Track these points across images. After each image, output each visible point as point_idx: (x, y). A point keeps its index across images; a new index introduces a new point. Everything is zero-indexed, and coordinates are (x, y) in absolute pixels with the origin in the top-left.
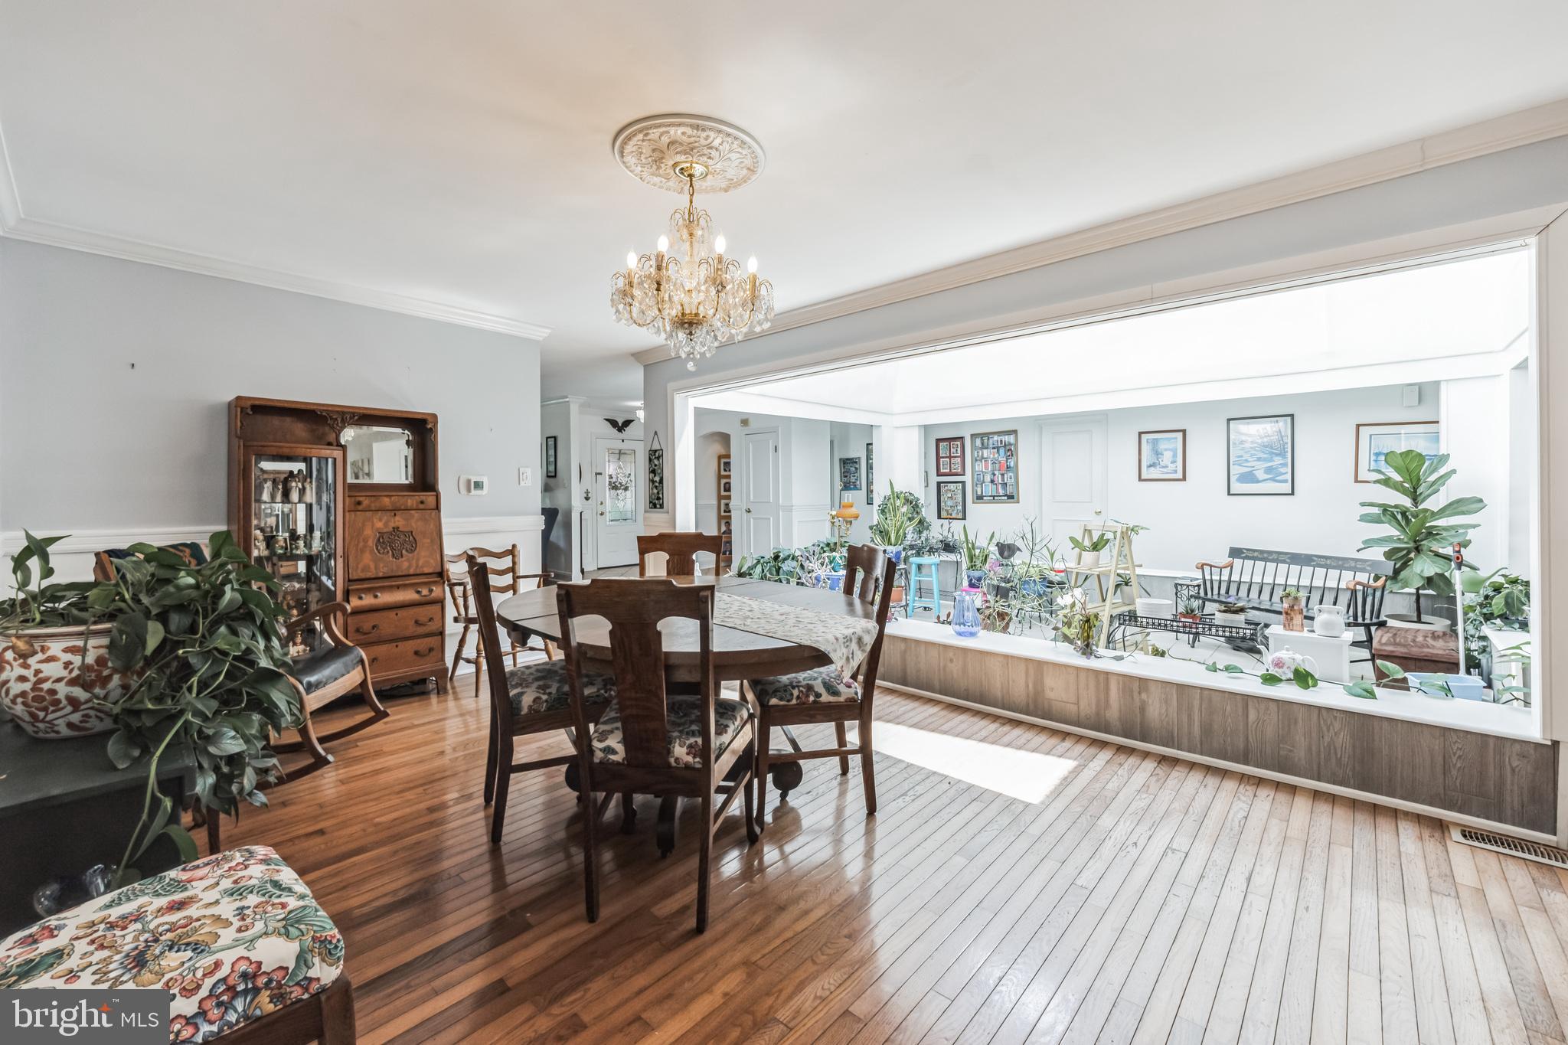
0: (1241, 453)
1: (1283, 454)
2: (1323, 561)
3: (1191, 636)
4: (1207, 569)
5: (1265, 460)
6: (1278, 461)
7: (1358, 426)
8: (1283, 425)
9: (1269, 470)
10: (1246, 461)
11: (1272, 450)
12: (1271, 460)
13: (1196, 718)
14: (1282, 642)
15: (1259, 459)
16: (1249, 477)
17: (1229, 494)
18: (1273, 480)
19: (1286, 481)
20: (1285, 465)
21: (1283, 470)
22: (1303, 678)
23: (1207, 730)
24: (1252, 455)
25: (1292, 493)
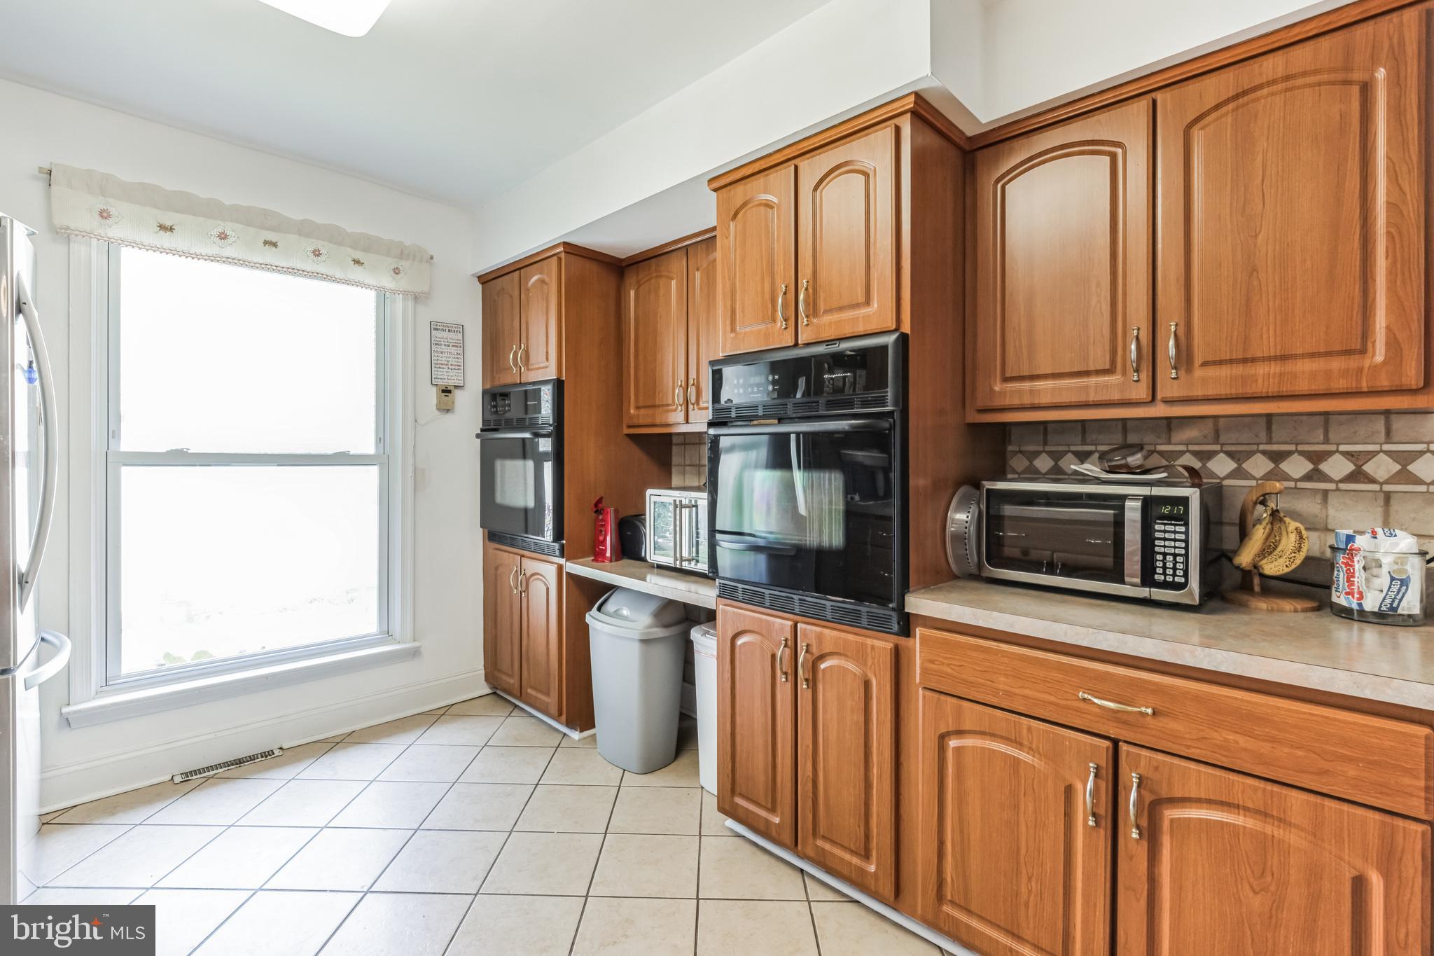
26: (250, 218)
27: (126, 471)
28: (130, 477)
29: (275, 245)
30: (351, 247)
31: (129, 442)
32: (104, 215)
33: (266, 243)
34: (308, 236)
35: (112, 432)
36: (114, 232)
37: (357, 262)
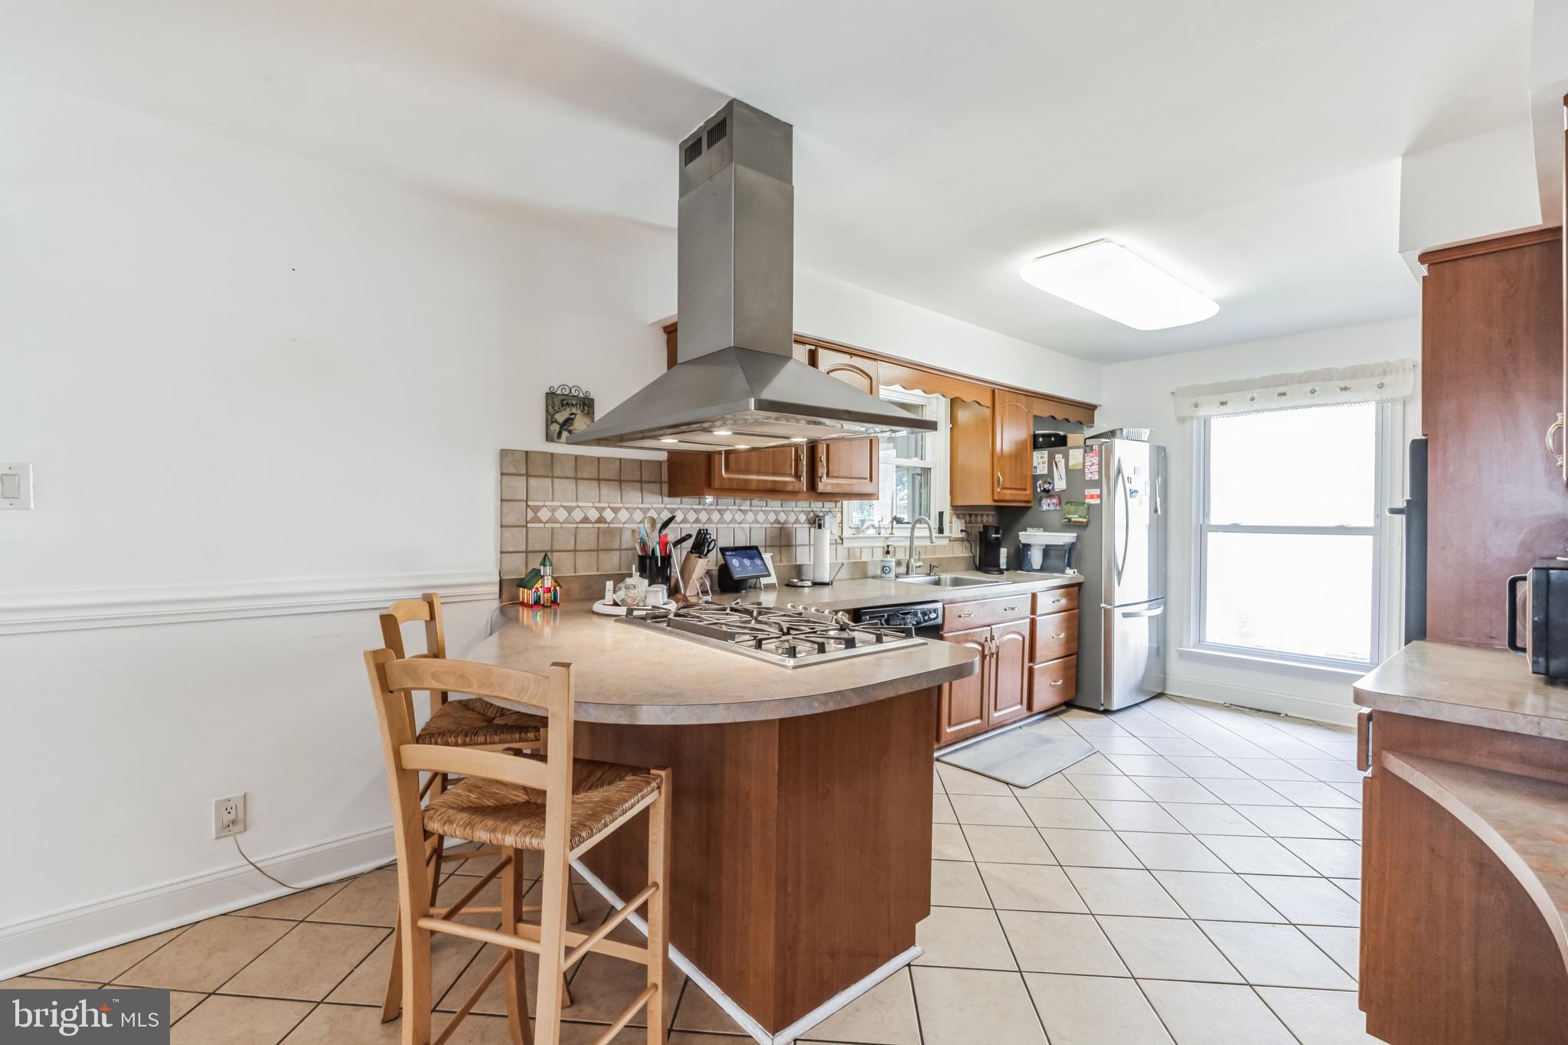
26: (1266, 384)
27: (1210, 535)
28: (1212, 537)
29: (1284, 394)
30: (1338, 379)
31: (1215, 519)
32: (1196, 406)
33: (1279, 395)
34: (1306, 382)
35: (1206, 514)
36: (1202, 412)
37: (1345, 389)
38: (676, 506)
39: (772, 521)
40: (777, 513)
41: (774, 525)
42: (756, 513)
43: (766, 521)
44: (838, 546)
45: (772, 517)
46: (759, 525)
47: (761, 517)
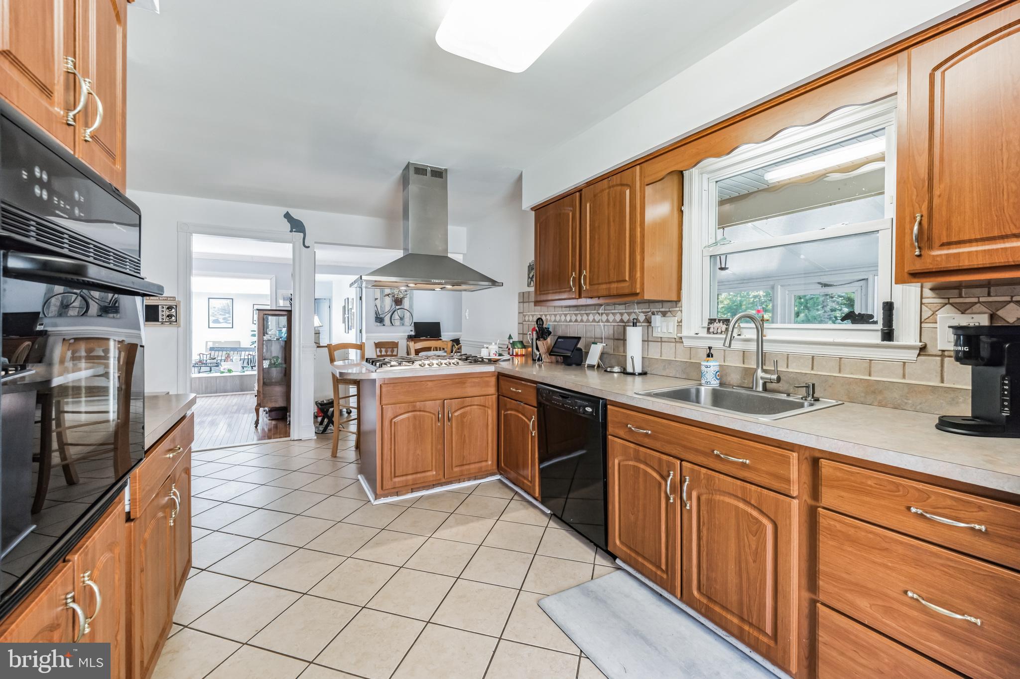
0: (213, 312)
1: (229, 313)
2: (248, 349)
3: (199, 368)
4: (201, 355)
5: (223, 315)
6: (227, 315)
7: (254, 305)
8: (229, 301)
9: (224, 319)
10: (216, 315)
11: (225, 311)
12: (225, 315)
13: (204, 385)
14: (225, 365)
15: (221, 314)
16: (217, 321)
17: (209, 328)
18: (226, 322)
19: (230, 323)
20: (230, 317)
21: (229, 319)
22: (230, 371)
23: (206, 388)
24: (218, 313)
25: (232, 328)
38: (567, 312)
39: (618, 321)
40: (622, 314)
41: (619, 324)
42: (607, 315)
43: (614, 321)
44: (678, 345)
45: (618, 318)
46: (609, 324)
47: (611, 318)
